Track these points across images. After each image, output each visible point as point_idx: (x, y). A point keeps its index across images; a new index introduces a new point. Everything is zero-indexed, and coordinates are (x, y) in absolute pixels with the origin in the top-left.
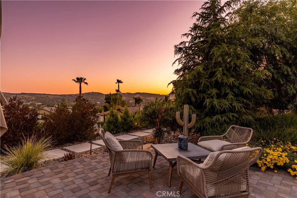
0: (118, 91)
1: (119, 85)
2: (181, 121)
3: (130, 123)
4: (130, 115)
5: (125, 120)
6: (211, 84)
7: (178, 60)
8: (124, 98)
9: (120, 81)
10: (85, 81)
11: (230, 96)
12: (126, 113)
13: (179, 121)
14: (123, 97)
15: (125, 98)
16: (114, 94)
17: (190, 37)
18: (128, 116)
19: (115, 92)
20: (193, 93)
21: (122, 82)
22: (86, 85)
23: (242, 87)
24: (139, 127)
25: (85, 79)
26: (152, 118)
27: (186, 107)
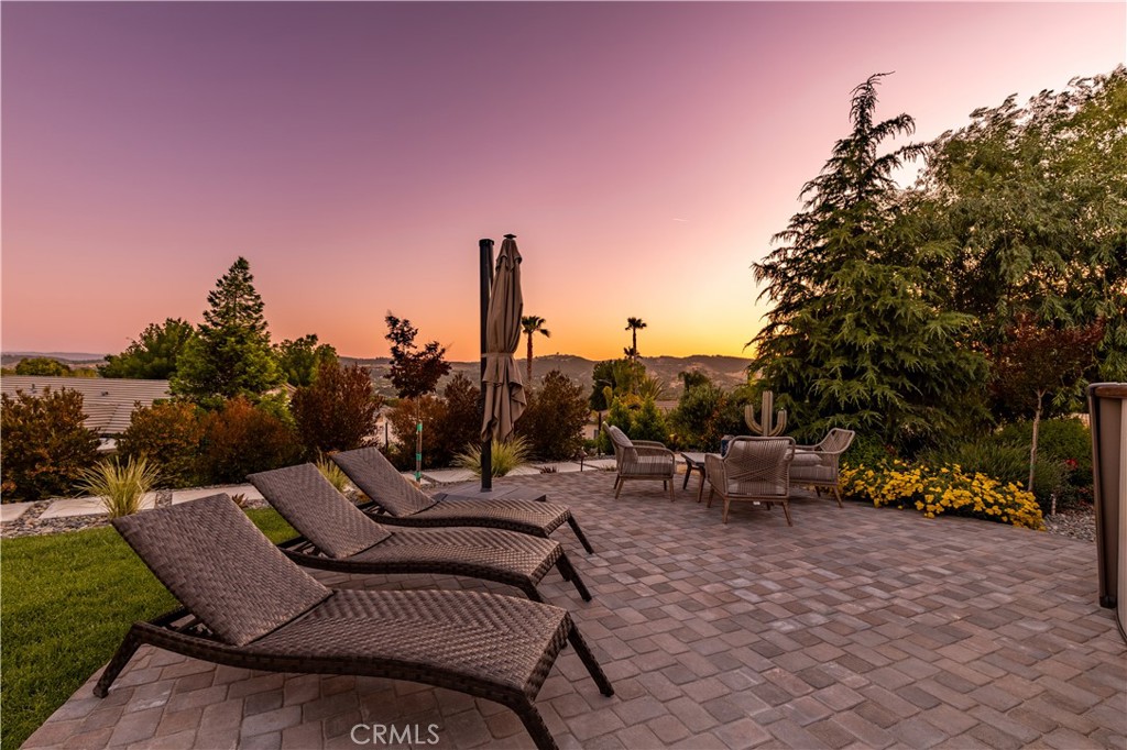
0: (632, 352)
1: (634, 335)
2: (754, 423)
3: (659, 433)
4: (658, 414)
5: (646, 425)
6: (833, 345)
7: (769, 291)
8: (651, 374)
9: (640, 321)
10: (543, 326)
11: (870, 375)
12: (649, 410)
13: (752, 424)
14: (647, 371)
15: (654, 373)
16: (619, 362)
17: (794, 238)
18: (653, 417)
19: (623, 356)
20: (790, 368)
21: (644, 325)
22: (545, 336)
23: (902, 355)
24: (679, 444)
25: (542, 321)
26: (697, 417)
27: (768, 396)
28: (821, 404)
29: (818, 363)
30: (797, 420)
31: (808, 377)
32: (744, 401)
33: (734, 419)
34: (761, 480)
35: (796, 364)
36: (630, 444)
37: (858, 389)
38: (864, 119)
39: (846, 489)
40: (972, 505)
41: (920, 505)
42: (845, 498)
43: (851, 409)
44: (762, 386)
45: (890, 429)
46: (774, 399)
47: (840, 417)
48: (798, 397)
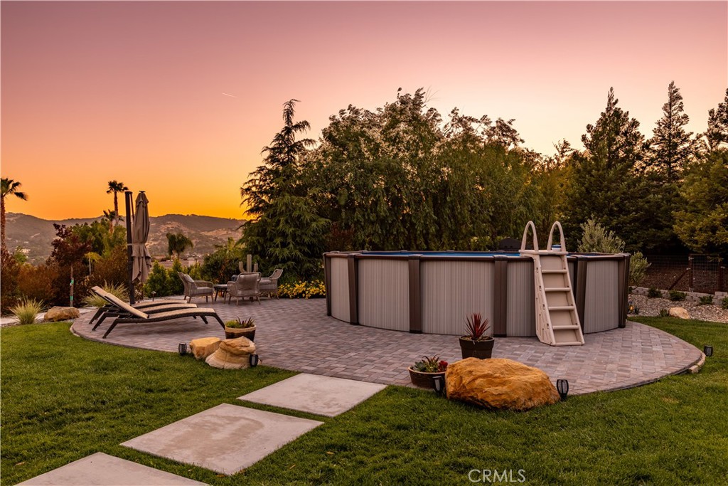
0: (112, 215)
6: (277, 232)
7: (247, 201)
10: (18, 189)
11: (291, 246)
20: (259, 242)
23: (304, 237)
25: (17, 184)
26: (214, 269)
27: (249, 257)
28: (273, 260)
29: (271, 240)
30: (262, 268)
31: (267, 247)
32: (237, 260)
33: (233, 269)
34: (250, 289)
35: (261, 240)
36: (193, 281)
37: (286, 252)
38: (289, 121)
39: (281, 293)
40: (320, 292)
41: (304, 295)
42: (280, 297)
43: (284, 261)
44: (246, 252)
45: (300, 269)
46: (252, 259)
47: (280, 265)
48: (263, 256)
